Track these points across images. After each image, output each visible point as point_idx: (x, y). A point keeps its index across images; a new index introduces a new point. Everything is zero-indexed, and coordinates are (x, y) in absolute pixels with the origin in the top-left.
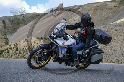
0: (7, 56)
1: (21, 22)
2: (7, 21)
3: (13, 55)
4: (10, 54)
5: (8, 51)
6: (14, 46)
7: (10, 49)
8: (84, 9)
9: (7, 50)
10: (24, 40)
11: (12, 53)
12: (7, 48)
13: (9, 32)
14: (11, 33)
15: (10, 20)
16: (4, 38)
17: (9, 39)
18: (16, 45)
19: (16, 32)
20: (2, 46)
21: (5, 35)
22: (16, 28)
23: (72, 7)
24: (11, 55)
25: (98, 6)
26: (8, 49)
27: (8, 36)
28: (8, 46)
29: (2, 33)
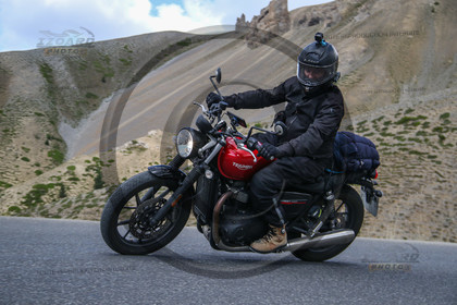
0: (60, 210)
1: (116, 70)
2: (59, 66)
3: (82, 207)
4: (70, 202)
5: (63, 189)
6: (87, 170)
7: (70, 179)
8: (376, 15)
9: (57, 185)
10: (126, 145)
11: (80, 196)
12: (59, 178)
13: (67, 111)
14: (76, 117)
15: (70, 62)
16: (49, 137)
17: (65, 139)
18: (93, 163)
19: (96, 112)
20: (41, 169)
21: (52, 122)
22: (95, 97)
23: (326, 5)
24: (74, 205)
25: (437, 4)
26: (63, 180)
27: (64, 128)
28: (63, 169)
29: (40, 115)
